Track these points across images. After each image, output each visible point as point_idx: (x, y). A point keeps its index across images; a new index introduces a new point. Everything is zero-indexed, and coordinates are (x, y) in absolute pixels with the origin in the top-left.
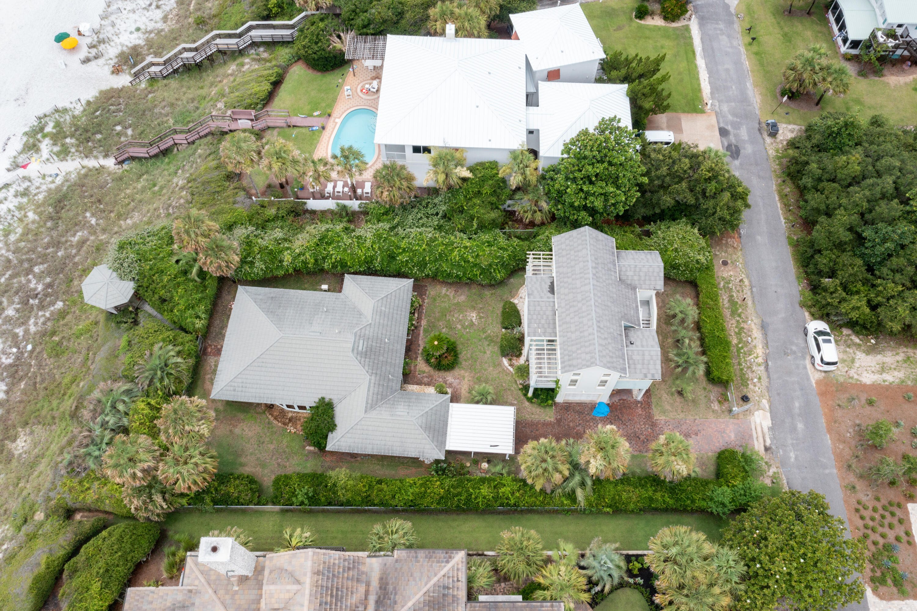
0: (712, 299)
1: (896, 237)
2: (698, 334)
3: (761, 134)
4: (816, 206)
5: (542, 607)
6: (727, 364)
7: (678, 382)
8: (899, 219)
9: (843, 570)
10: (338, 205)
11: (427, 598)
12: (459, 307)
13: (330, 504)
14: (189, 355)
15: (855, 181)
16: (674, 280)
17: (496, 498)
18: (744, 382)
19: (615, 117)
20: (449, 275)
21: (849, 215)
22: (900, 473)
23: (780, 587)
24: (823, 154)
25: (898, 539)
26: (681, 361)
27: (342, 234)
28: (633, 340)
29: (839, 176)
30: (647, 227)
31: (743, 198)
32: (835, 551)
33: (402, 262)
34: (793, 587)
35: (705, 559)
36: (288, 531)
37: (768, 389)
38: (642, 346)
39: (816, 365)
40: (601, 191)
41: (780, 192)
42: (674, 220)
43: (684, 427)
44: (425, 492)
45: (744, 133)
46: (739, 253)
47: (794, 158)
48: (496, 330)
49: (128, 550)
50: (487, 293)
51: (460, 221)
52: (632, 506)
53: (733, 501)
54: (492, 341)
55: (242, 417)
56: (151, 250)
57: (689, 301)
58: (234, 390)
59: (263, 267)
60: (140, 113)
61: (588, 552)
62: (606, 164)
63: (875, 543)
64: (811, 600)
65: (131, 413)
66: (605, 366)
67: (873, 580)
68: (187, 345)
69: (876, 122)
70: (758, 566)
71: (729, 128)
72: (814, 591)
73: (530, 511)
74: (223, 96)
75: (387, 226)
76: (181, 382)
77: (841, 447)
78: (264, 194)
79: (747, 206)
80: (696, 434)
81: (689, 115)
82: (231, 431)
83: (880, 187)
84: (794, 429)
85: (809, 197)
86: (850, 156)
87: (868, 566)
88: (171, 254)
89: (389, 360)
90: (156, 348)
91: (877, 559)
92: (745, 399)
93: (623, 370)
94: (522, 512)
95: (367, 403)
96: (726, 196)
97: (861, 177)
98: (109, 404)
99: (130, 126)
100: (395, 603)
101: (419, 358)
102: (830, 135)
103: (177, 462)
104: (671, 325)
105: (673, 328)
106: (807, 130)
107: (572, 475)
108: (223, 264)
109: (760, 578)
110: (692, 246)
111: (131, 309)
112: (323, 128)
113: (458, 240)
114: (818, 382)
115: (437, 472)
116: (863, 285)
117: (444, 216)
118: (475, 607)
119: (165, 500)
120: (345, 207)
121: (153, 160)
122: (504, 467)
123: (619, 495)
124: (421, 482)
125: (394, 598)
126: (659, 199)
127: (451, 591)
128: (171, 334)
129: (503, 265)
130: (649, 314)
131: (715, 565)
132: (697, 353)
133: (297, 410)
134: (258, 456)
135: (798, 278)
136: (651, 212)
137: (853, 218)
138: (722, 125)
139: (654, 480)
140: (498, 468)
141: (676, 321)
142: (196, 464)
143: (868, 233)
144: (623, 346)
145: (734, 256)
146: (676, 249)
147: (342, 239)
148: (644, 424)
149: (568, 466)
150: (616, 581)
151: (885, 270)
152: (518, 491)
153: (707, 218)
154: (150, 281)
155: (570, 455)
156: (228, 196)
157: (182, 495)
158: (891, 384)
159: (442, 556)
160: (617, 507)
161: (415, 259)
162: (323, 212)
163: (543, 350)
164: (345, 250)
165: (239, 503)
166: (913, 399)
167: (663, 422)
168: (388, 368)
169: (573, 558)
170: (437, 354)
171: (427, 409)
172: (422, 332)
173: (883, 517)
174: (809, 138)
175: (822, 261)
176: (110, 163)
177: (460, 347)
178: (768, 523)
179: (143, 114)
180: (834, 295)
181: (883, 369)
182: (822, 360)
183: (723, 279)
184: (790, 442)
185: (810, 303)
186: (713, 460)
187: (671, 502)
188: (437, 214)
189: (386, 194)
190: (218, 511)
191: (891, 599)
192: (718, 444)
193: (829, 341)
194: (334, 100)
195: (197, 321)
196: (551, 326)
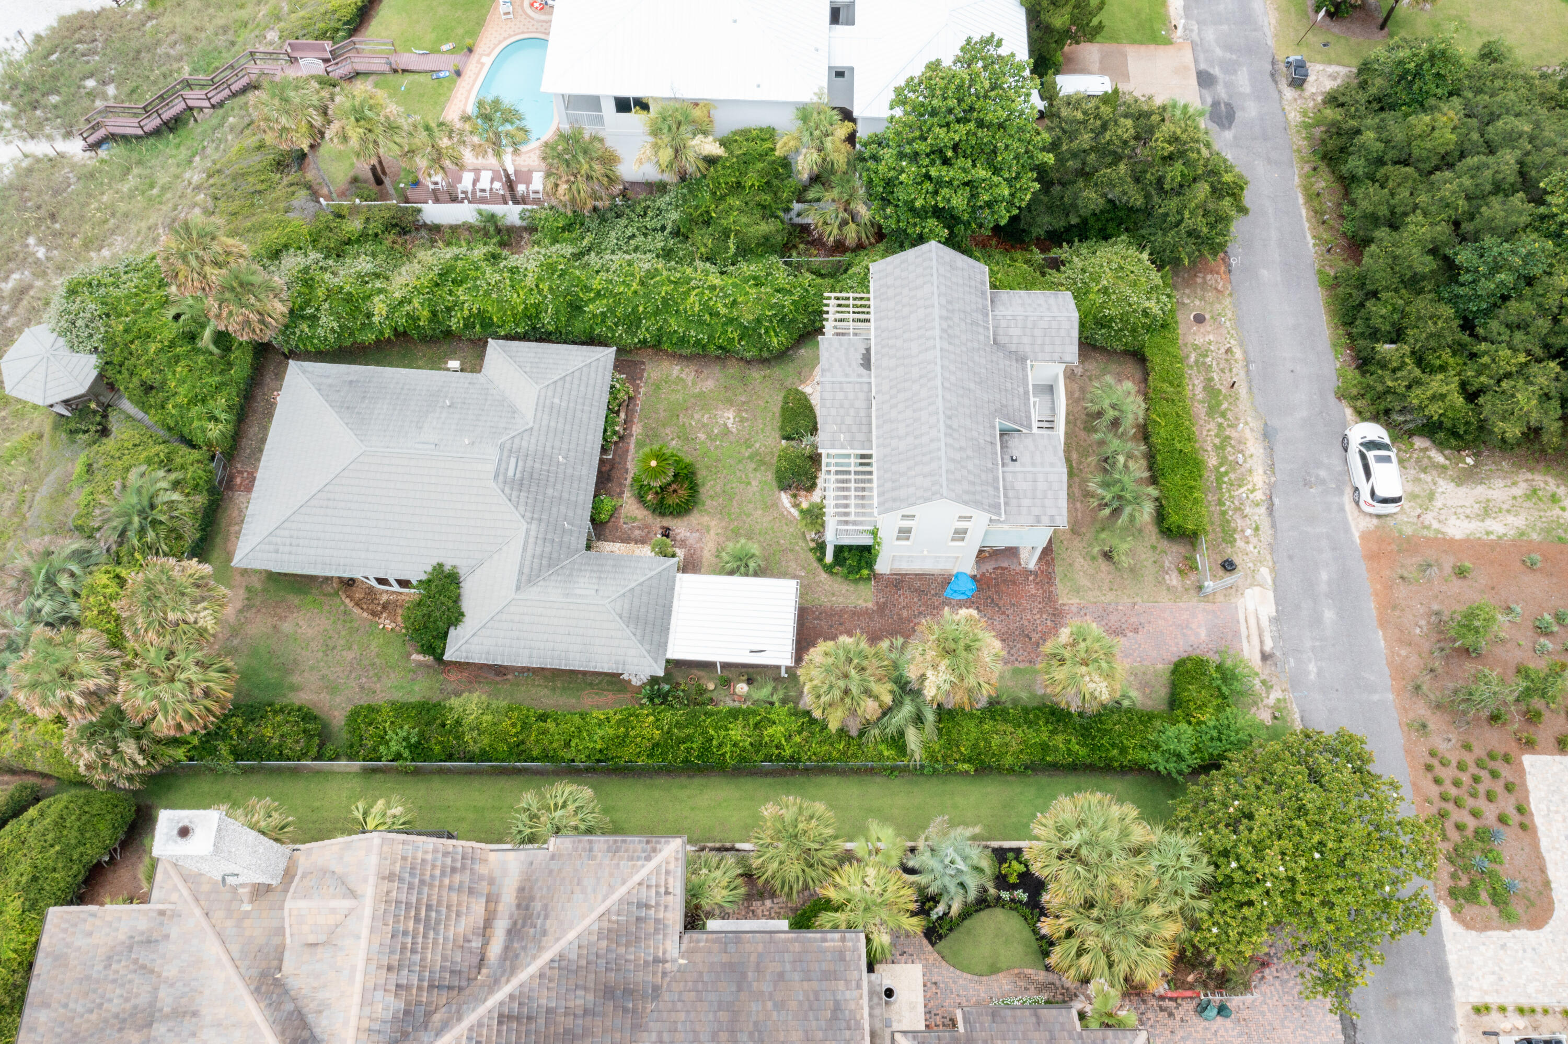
0: (1171, 384)
1: (1517, 261)
2: (1143, 448)
3: (1276, 83)
4: (1370, 209)
5: (824, 940)
6: (1196, 501)
7: (1103, 535)
8: (1524, 230)
9: (1394, 873)
10: (480, 213)
11: (605, 925)
12: (703, 401)
13: (450, 757)
14: (196, 487)
15: (1446, 162)
16: (1103, 350)
17: (757, 746)
18: (1228, 535)
19: (993, 36)
20: (683, 340)
21: (1431, 224)
22: (1511, 699)
23: (1272, 903)
24: (1387, 115)
25: (1502, 819)
26: (1108, 496)
27: (483, 264)
28: (1015, 454)
29: (1416, 152)
30: (1055, 252)
31: (1233, 194)
32: (1381, 839)
33: (595, 316)
34: (1299, 904)
35: (1137, 852)
36: (361, 805)
37: (1272, 548)
38: (1033, 465)
39: (1362, 503)
40: (961, 175)
41: (1306, 189)
42: (1106, 238)
43: (1113, 618)
44: (626, 735)
45: (1243, 81)
46: (1227, 301)
47: (1334, 124)
48: (770, 442)
49: (73, 842)
50: (756, 374)
51: (704, 240)
52: (1008, 760)
53: (1198, 750)
54: (762, 462)
55: (297, 602)
56: (128, 297)
57: (1129, 385)
58: (277, 551)
59: (335, 325)
60: (131, 55)
61: (921, 844)
62: (972, 126)
63: (1459, 827)
64: (1331, 927)
65: (84, 593)
66: (959, 499)
67: (1453, 893)
68: (191, 469)
69: (1489, 54)
70: (1234, 865)
71: (1216, 71)
72: (1337, 911)
73: (822, 769)
74: (278, 18)
75: (568, 250)
76: (180, 537)
77: (1403, 653)
78: (343, 195)
79: (1243, 210)
80: (1136, 631)
81: (1143, 49)
82: (275, 627)
83: (1491, 172)
84: (1316, 621)
85: (1358, 193)
86: (1437, 115)
87: (1444, 869)
88: (166, 302)
89: (565, 495)
90: (133, 476)
91: (1461, 856)
92: (1228, 566)
93: (994, 508)
94: (807, 771)
95: (521, 573)
96: (1202, 190)
97: (1457, 154)
98: (42, 577)
99: (112, 80)
100: (544, 933)
101: (627, 494)
102: (1402, 77)
103: (153, 678)
104: (1095, 430)
105: (1097, 436)
106: (1360, 72)
107: (898, 703)
108: (254, 317)
109: (1237, 887)
110: (1135, 284)
111: (93, 406)
112: (458, 73)
113: (699, 275)
114: (1365, 536)
115: (651, 700)
116: (1454, 354)
117: (676, 233)
118: (698, 941)
119: (142, 751)
120: (492, 217)
121: (152, 140)
122: (775, 689)
123: (986, 740)
124: (619, 717)
125: (543, 925)
126: (1076, 197)
127: (652, 911)
128: (161, 450)
129: (782, 320)
130: (1053, 409)
131: (1153, 865)
132: (1139, 481)
133: (396, 588)
134: (324, 672)
135: (1335, 345)
136: (1062, 223)
137: (1439, 228)
138: (1203, 66)
139: (1053, 713)
140: (764, 692)
141: (1103, 423)
142: (190, 683)
143: (1464, 256)
144: (995, 464)
145: (1218, 306)
146: (1106, 288)
147: (484, 273)
148: (1040, 612)
149: (890, 686)
150: (972, 895)
151: (1494, 325)
152: (800, 733)
153: (1165, 232)
154: (126, 354)
155: (896, 666)
156: (277, 199)
157: (175, 742)
158: (1500, 538)
159: (639, 847)
160: (982, 762)
161: (620, 311)
162: (454, 229)
163: (849, 473)
164: (487, 294)
165: (281, 757)
166: (1539, 565)
167: (1074, 609)
168: (563, 509)
169: (893, 853)
170: (656, 484)
171: (633, 585)
172: (632, 446)
173: (1476, 779)
174: (1363, 85)
175: (1378, 311)
176: (75, 148)
177: (702, 475)
178: (1258, 788)
179: (136, 58)
180: (1399, 374)
181: (1487, 511)
182: (1373, 493)
183: (1196, 347)
184: (1308, 644)
185: (1354, 391)
186: (1165, 678)
187: (1083, 752)
188: (663, 228)
189: (563, 187)
190: (246, 771)
191: (1486, 927)
192: (1176, 649)
193: (1387, 459)
194: (480, 23)
195: (211, 425)
196: (864, 429)
